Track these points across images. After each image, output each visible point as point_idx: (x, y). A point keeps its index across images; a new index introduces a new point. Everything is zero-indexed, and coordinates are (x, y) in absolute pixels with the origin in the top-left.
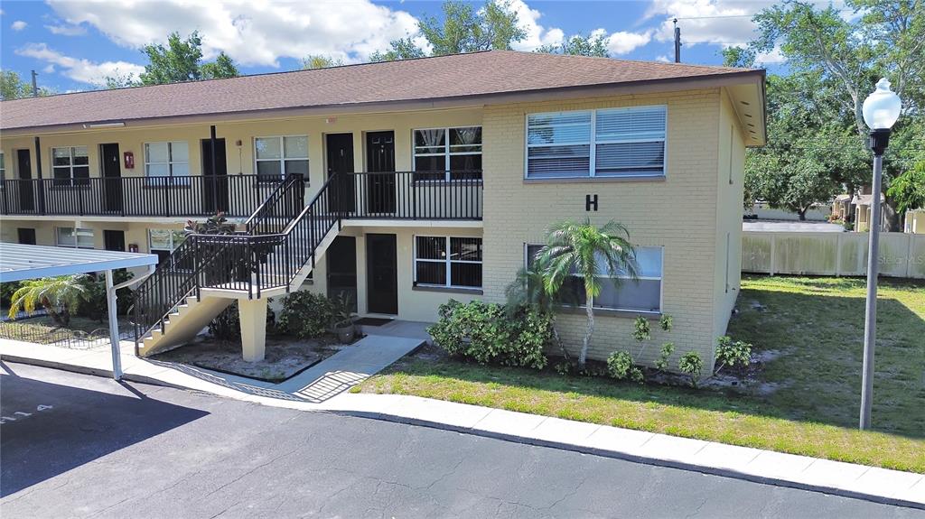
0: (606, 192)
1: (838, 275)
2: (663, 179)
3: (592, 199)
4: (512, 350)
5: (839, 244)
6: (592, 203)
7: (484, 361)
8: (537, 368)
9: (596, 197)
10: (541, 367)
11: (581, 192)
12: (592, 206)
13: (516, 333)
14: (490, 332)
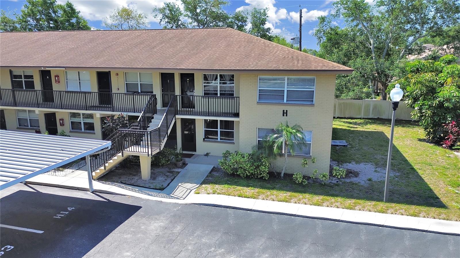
0: (291, 109)
1: (362, 118)
2: (313, 105)
3: (285, 112)
4: (256, 173)
5: (363, 105)
6: (285, 113)
7: (244, 177)
8: (265, 179)
9: (287, 111)
10: (267, 179)
11: (280, 109)
12: (285, 114)
13: (258, 167)
14: (247, 166)
